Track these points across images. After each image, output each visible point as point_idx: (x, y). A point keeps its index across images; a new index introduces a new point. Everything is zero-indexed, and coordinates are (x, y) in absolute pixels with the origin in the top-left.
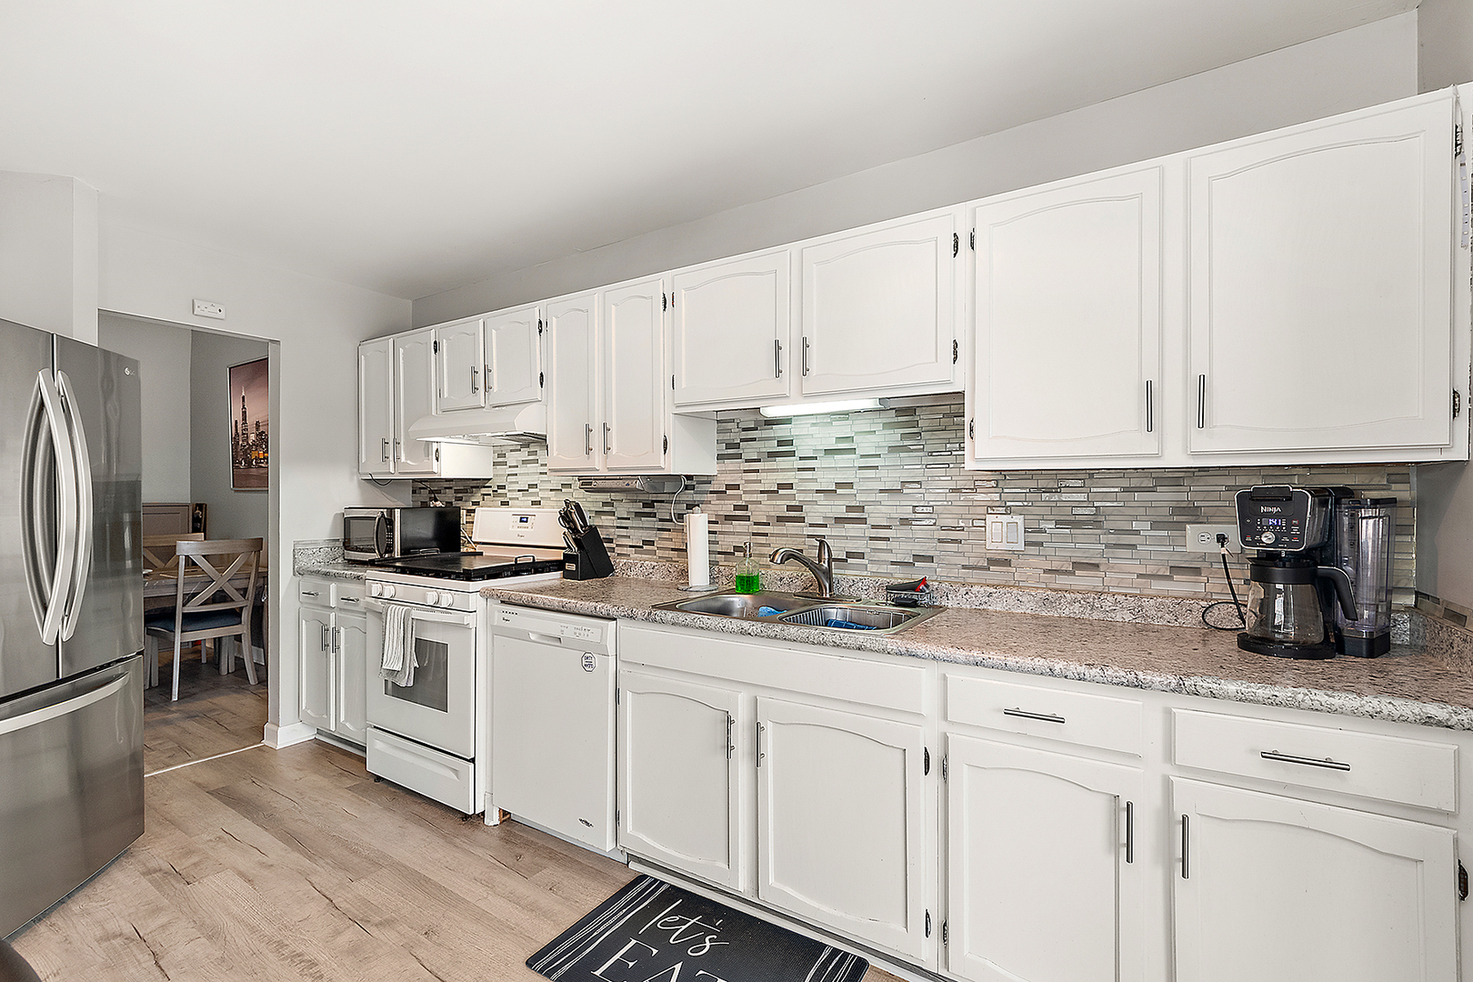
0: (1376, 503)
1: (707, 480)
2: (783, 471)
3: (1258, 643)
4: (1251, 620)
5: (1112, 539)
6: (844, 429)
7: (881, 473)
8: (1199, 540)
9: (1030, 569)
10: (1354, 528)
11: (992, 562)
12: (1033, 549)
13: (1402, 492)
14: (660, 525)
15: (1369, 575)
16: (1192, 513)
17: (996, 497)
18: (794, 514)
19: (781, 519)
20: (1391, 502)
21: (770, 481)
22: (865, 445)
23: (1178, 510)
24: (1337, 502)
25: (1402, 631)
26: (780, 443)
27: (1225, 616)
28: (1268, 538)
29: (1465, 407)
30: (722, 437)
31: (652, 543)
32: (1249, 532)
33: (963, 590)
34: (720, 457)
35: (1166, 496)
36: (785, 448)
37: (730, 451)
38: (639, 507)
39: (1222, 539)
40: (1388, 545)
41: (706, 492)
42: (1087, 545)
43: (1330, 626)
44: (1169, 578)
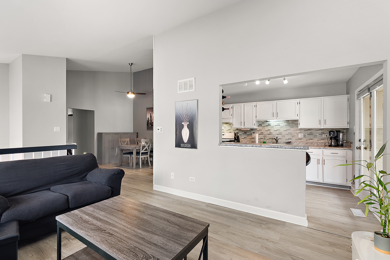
0: (342, 132)
1: (256, 129)
2: (269, 128)
3: (330, 146)
4: (330, 144)
5: (314, 136)
6: (278, 123)
7: (284, 128)
8: (324, 136)
9: (304, 140)
10: (340, 134)
11: (299, 139)
12: (305, 138)
13: (345, 131)
14: (248, 135)
15: (341, 139)
16: (324, 133)
17: (300, 131)
18: (270, 134)
19: (268, 134)
20: (343, 132)
21: (267, 129)
22: (281, 125)
23: (322, 133)
24: (338, 132)
25: (344, 145)
26: (268, 124)
27: (327, 144)
28: (332, 135)
29: (349, 123)
30: (258, 123)
31: (246, 138)
32: (330, 135)
33: (296, 143)
34: (258, 126)
35: (320, 131)
36: (269, 125)
37: (260, 125)
38: (244, 133)
39: (327, 136)
40: (343, 136)
41: (256, 131)
42: (311, 137)
43: (337, 144)
44: (321, 140)
